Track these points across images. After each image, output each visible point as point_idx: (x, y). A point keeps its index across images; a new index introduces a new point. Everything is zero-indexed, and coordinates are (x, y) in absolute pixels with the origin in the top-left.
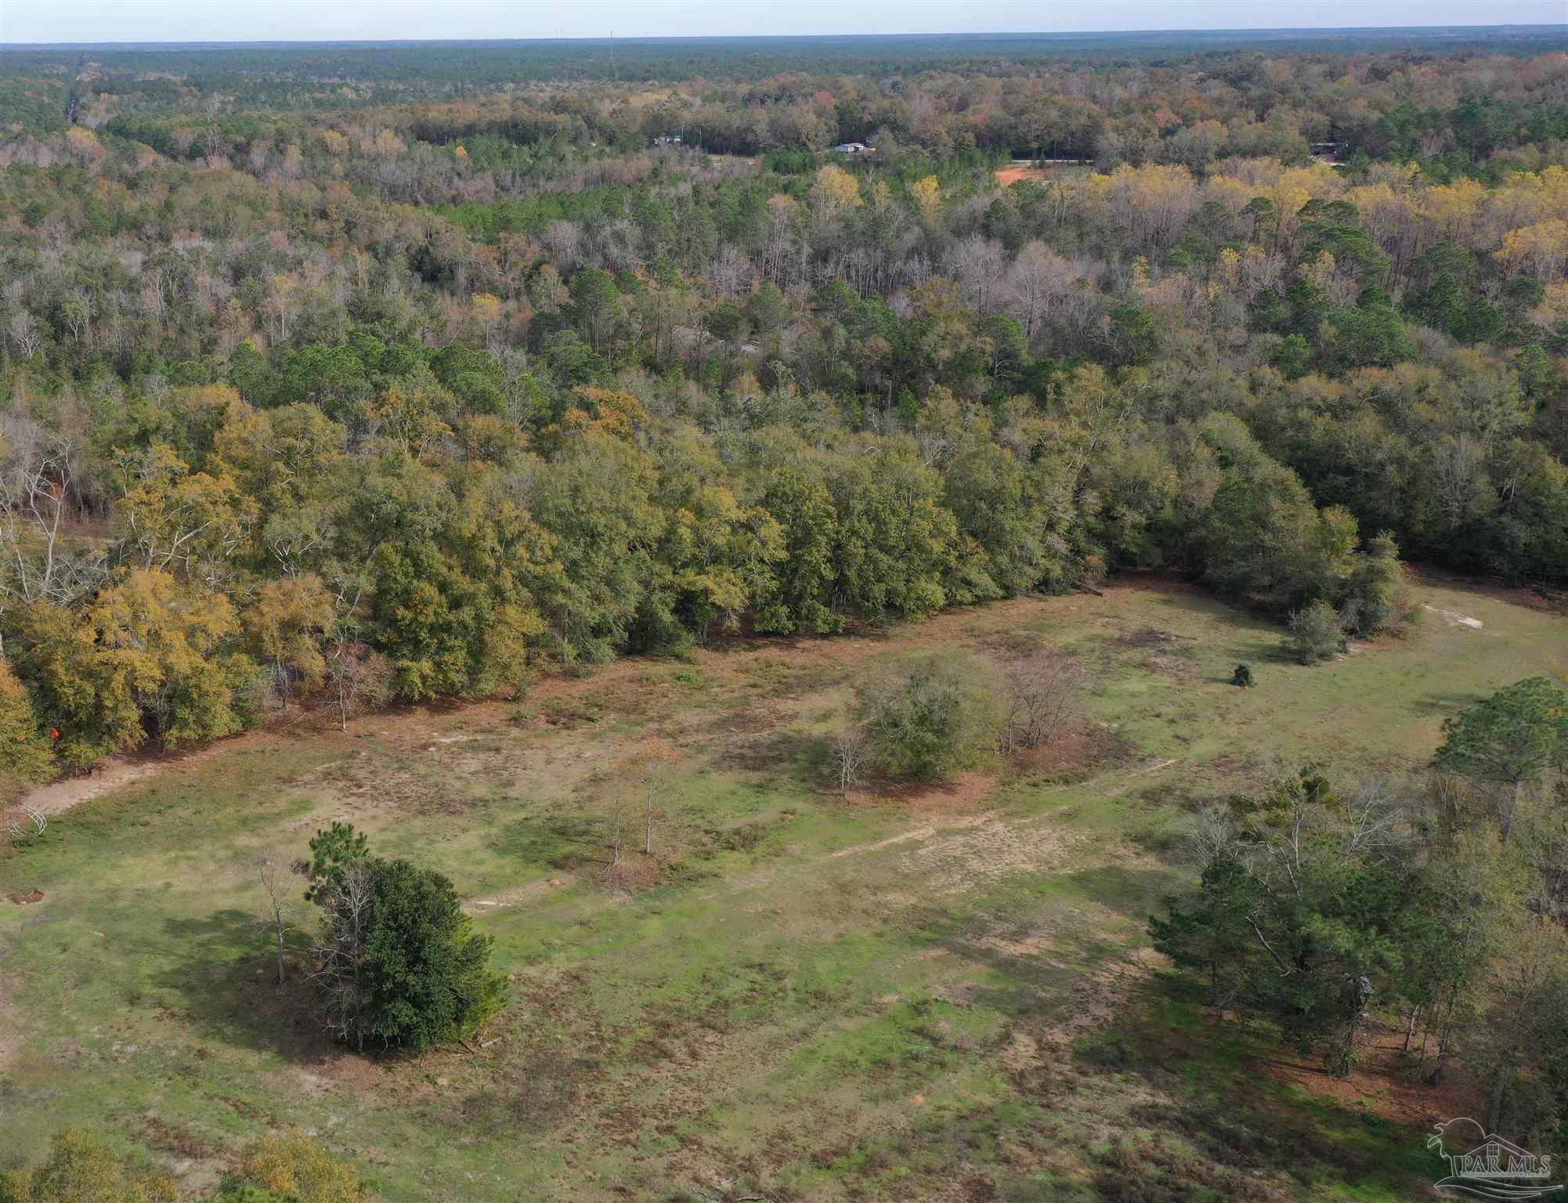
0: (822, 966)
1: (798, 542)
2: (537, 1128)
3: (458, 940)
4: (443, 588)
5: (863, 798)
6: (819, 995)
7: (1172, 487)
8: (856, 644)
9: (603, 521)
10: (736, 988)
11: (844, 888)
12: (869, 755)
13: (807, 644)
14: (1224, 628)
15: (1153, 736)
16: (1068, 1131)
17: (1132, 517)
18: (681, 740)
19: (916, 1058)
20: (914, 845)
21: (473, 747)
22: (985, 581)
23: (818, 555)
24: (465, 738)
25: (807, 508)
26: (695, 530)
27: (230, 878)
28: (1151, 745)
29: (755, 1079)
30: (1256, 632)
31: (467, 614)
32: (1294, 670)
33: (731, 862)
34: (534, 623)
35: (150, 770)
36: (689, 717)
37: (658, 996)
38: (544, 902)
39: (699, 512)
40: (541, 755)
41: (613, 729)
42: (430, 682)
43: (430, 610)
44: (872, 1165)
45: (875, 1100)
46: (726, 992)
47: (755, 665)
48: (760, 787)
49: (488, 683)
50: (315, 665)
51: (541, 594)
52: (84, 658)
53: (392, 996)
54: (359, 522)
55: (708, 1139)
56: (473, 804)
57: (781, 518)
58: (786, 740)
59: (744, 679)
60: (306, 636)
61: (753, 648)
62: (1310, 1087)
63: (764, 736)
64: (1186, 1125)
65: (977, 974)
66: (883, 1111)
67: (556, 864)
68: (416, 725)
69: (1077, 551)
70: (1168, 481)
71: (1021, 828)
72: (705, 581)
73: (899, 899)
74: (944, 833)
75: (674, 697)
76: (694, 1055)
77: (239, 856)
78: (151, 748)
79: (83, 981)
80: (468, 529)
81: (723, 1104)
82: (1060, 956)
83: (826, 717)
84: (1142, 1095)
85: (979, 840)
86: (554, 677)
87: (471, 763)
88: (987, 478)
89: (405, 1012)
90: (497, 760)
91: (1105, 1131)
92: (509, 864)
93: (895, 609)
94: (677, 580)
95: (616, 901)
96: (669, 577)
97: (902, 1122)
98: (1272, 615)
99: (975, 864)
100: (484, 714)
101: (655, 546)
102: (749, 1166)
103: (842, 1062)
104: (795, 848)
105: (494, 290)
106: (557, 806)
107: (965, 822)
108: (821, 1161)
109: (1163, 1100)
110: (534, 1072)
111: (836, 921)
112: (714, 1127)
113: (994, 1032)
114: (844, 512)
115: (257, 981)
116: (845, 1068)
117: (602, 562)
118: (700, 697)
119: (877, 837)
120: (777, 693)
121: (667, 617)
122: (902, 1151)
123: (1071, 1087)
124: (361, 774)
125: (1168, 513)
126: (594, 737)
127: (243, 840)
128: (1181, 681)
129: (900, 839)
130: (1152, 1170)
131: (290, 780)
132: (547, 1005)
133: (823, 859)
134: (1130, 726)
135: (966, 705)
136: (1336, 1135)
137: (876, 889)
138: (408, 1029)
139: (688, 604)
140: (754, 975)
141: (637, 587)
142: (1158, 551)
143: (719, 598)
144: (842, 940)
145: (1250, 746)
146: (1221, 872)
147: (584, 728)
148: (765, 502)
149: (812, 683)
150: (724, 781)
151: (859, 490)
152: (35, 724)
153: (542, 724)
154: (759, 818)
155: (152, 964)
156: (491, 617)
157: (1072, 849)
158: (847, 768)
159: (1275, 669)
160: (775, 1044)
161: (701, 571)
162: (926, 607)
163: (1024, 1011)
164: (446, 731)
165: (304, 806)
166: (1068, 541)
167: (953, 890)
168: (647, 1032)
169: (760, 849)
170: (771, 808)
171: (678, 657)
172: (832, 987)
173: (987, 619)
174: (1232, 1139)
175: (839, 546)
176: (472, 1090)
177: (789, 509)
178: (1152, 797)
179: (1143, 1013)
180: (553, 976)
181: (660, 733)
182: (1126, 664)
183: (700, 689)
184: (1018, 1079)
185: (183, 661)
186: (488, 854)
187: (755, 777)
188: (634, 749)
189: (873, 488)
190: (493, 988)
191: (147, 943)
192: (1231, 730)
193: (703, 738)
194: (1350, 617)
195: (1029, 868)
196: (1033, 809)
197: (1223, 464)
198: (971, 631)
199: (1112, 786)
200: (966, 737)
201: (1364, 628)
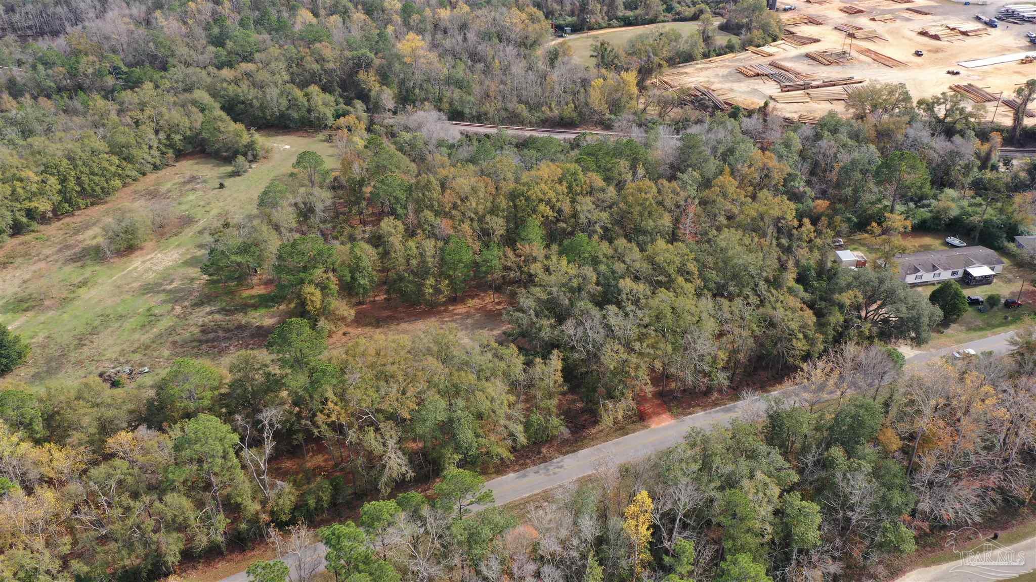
1: (63, 181)
2: (56, 374)
5: (116, 260)
7: (187, 124)
8: (97, 208)
10: (97, 323)
11: (118, 287)
12: (113, 247)
13: (79, 212)
14: (216, 168)
15: (199, 213)
17: (177, 138)
18: (48, 260)
19: (151, 321)
20: (136, 268)
22: (134, 173)
23: (72, 184)
25: (62, 169)
26: (23, 188)
28: (199, 216)
29: (111, 341)
30: (225, 168)
32: (238, 178)
33: (81, 291)
36: (47, 251)
37: (75, 333)
38: (27, 322)
39: (21, 180)
41: (22, 263)
44: (147, 347)
45: (144, 334)
46: (95, 325)
47: (62, 226)
48: (82, 267)
57: (53, 175)
58: (84, 249)
59: (61, 232)
61: (59, 220)
62: (246, 293)
63: (77, 250)
64: (219, 312)
65: (162, 296)
66: (147, 336)
67: (26, 310)
69: (163, 153)
70: (185, 123)
71: (165, 253)
72: (33, 205)
73: (135, 285)
74: (143, 262)
75: (38, 246)
76: (92, 342)
81: (104, 350)
82: (183, 284)
83: (95, 237)
84: (208, 309)
85: (155, 261)
88: (122, 139)
91: (201, 320)
92: (9, 315)
93: (106, 192)
94: (23, 206)
95: (51, 313)
96: (19, 206)
97: (152, 336)
98: (228, 160)
99: (155, 268)
102: (116, 360)
104: (100, 281)
106: (16, 294)
107: (149, 257)
108: (134, 352)
110: (48, 363)
111: (119, 296)
112: (104, 355)
113: (169, 308)
114: (76, 166)
116: (134, 330)
118: (49, 243)
119: (126, 268)
120: (75, 234)
121: (24, 220)
122: (154, 342)
123: (191, 313)
125: (188, 133)
126: (16, 268)
128: (204, 192)
129: (131, 268)
130: (212, 323)
132: (44, 347)
133: (110, 281)
134: (192, 212)
135: (138, 224)
136: (252, 301)
137: (128, 284)
139: (30, 213)
140: (101, 318)
141: (9, 213)
142: (190, 146)
143: (42, 208)
144: (122, 301)
145: (226, 208)
147: (11, 266)
148: (45, 171)
149: (87, 227)
150: (68, 269)
151: (78, 157)
154: (85, 276)
157: (181, 255)
158: (108, 252)
159: (232, 179)
160: (113, 332)
161: (30, 200)
162: (116, 189)
163: (176, 301)
166: (158, 151)
167: (151, 277)
169: (89, 284)
170: (88, 272)
171: (33, 231)
173: (139, 186)
174: (229, 311)
175: (78, 178)
176: (32, 373)
177: (55, 171)
178: (201, 232)
179: (207, 290)
180: (41, 339)
181: (40, 260)
182: (187, 191)
183: (47, 240)
184: (178, 317)
187: (79, 264)
188: (34, 268)
189: (83, 154)
190: (26, 347)
192: (221, 204)
193: (55, 257)
194: (250, 157)
195: (170, 264)
196: (168, 247)
197: (203, 110)
198: (135, 192)
199: (189, 233)
200: (140, 233)
201: (255, 159)
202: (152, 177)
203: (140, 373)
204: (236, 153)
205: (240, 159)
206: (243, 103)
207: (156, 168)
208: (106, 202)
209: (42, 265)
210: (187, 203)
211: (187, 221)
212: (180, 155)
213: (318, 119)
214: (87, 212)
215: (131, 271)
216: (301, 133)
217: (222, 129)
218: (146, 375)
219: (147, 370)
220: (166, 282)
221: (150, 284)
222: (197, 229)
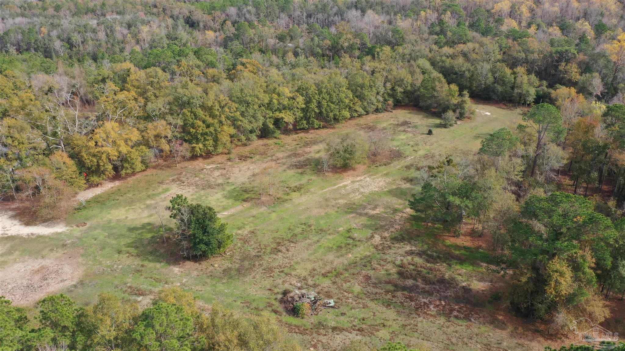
0: (322, 222)
1: (308, 102)
2: (245, 276)
3: (217, 225)
4: (204, 122)
5: (330, 174)
6: (321, 230)
7: (410, 81)
8: (326, 130)
9: (250, 99)
10: (298, 230)
11: (326, 200)
12: (331, 162)
13: (312, 131)
14: (426, 119)
15: (408, 150)
16: (389, 259)
17: (399, 89)
18: (278, 162)
19: (349, 244)
20: (345, 186)
21: (217, 169)
22: (361, 110)
23: (313, 106)
24: (214, 166)
25: (310, 92)
27: (146, 213)
28: (408, 153)
29: (305, 255)
30: (433, 120)
31: (212, 129)
32: (444, 130)
33: (294, 195)
34: (232, 131)
35: (117, 183)
36: (280, 155)
38: (242, 212)
39: (278, 94)
40: (238, 169)
41: (258, 160)
42: (202, 150)
43: (200, 129)
44: (338, 275)
45: (338, 257)
46: (296, 232)
47: (298, 138)
48: (302, 173)
49: (220, 149)
50: (166, 147)
51: (233, 122)
52: (92, 151)
53: (199, 243)
54: (176, 103)
55: (293, 273)
56: (219, 185)
57: (302, 95)
58: (308, 159)
59: (295, 143)
60: (163, 139)
61: (297, 133)
62: (450, 241)
63: (302, 159)
64: (420, 254)
65: (364, 220)
66: (341, 260)
67: (244, 200)
68: (199, 163)
69: (385, 100)
70: (409, 79)
71: (374, 179)
72: (281, 116)
73: (342, 202)
74: (353, 182)
75: (275, 149)
76: (288, 250)
77: (148, 207)
78: (117, 177)
79: (103, 248)
80: (210, 104)
81: (297, 263)
82: (386, 213)
83: (319, 152)
84: (408, 248)
85: (363, 183)
86: (240, 146)
87: (217, 173)
88: (359, 80)
89: (203, 247)
90: (224, 172)
91: (399, 258)
92: (231, 201)
93: (336, 120)
94: (274, 115)
95: (263, 209)
96: (271, 114)
97: (346, 262)
99: (362, 190)
100: (219, 159)
101: (266, 106)
102: (305, 279)
103: (329, 247)
104: (312, 190)
105: (212, 29)
106: (243, 184)
107: (359, 179)
108: (325, 275)
109: (414, 248)
110: (242, 260)
111: (325, 209)
112: (295, 269)
113: (369, 235)
114: (320, 93)
115: (158, 243)
116: (330, 249)
117: (251, 111)
118: (282, 149)
119: (335, 185)
120: (304, 146)
121: (271, 126)
122: (346, 270)
123: (390, 248)
124: (184, 179)
125: (409, 88)
126: (253, 163)
127: (149, 202)
128: (414, 135)
129: (341, 185)
130: (412, 267)
131: (162, 182)
132: (245, 241)
133: (320, 192)
134: (401, 148)
135: (357, 146)
136: (457, 252)
137: (336, 199)
138: (204, 252)
139: (277, 122)
140: (303, 226)
141: (262, 118)
142: (407, 99)
143: (286, 120)
144: (327, 214)
145: (433, 151)
146: (427, 187)
147: (249, 160)
148: (297, 91)
149: (314, 142)
150: (291, 172)
151: (324, 86)
152: (78, 172)
153: (237, 160)
154: (302, 182)
155: (123, 242)
156: (219, 130)
157: (387, 184)
158: (325, 165)
159: (439, 129)
160: (310, 245)
161: (280, 111)
162: (344, 119)
163: (377, 229)
164: (208, 164)
165: (167, 190)
166: (383, 97)
167: (356, 198)
168: (274, 245)
169: (303, 191)
170: (305, 178)
171: (275, 137)
172: (325, 227)
173: (362, 121)
174: (431, 256)
175: (319, 103)
176: (225, 267)
177: (305, 93)
178: (408, 167)
179: (408, 226)
180: (246, 232)
181: (272, 160)
182: (400, 131)
183: (282, 146)
184: (376, 247)
185: (124, 149)
186: (224, 200)
187: (300, 171)
188: (264, 165)
189: (328, 85)
190: (229, 237)
191: (122, 235)
192: (428, 147)
193: (284, 160)
194: (458, 114)
195: (377, 189)
196: (377, 173)
197: (424, 73)
198: (357, 125)
199: (397, 165)
200: (357, 154)
201: (461, 117)
202: (372, 117)
203: (325, 305)
204: (445, 109)
205: (450, 114)
206: (456, 73)
207: (377, 111)
208: (334, 128)
209: (273, 164)
210: (398, 140)
211: (397, 155)
212: (398, 104)
213: (520, 95)
214: (319, 132)
215: (341, 187)
216: (501, 105)
217: (438, 88)
218: (330, 310)
219: (332, 304)
220: (369, 207)
221: (354, 204)
222: (406, 164)
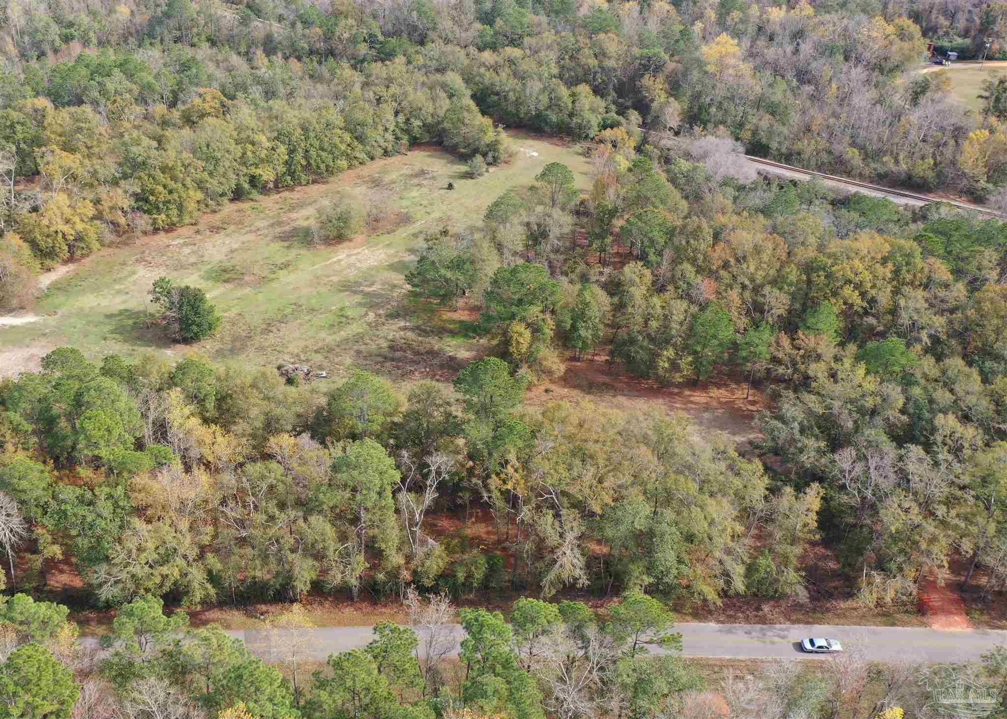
0: (313, 302)
1: (291, 152)
3: (207, 307)
4: (165, 187)
5: (323, 247)
6: (313, 310)
7: (431, 110)
8: (316, 187)
9: (220, 154)
10: (288, 311)
11: (318, 278)
12: (323, 232)
13: (299, 188)
14: (449, 165)
15: (419, 213)
16: (382, 335)
17: (417, 123)
18: (259, 233)
19: (342, 322)
20: (340, 261)
21: (185, 244)
22: (363, 156)
23: (299, 157)
24: (182, 241)
25: (294, 139)
26: (253, 153)
27: (118, 300)
28: (418, 216)
29: (297, 334)
30: (459, 167)
31: (175, 196)
32: (470, 182)
33: (281, 273)
34: (199, 195)
35: (72, 266)
36: (260, 224)
37: (267, 316)
38: (224, 293)
39: (253, 143)
40: (210, 244)
41: (234, 231)
42: (165, 222)
43: (162, 196)
44: (330, 350)
45: (331, 335)
46: (285, 312)
47: (280, 200)
48: (288, 247)
49: (187, 220)
50: (122, 221)
51: (200, 185)
53: (191, 324)
55: (286, 351)
56: (192, 265)
57: (283, 142)
58: (295, 229)
59: (277, 206)
60: (118, 211)
61: (279, 192)
62: (447, 315)
63: (287, 228)
64: (413, 329)
65: (358, 298)
66: (333, 337)
67: (225, 281)
68: (162, 238)
69: (397, 139)
70: (429, 107)
71: (374, 251)
72: (259, 171)
73: (335, 279)
74: (349, 256)
75: (253, 216)
76: (279, 330)
78: (72, 259)
80: (170, 163)
81: (289, 342)
82: (383, 290)
83: (308, 218)
84: (402, 324)
85: (359, 257)
87: (187, 250)
88: (359, 116)
89: (195, 328)
90: (195, 248)
91: (392, 333)
92: (211, 283)
93: (330, 171)
94: (248, 171)
95: (247, 290)
96: (245, 171)
97: (338, 339)
98: (464, 158)
99: (358, 265)
100: (186, 231)
101: (239, 160)
102: (298, 356)
103: (321, 326)
104: (302, 266)
106: (221, 262)
107: (355, 251)
108: (317, 351)
109: (408, 324)
110: (233, 341)
111: (316, 287)
112: (287, 347)
113: (363, 313)
114: (307, 138)
115: (142, 328)
116: (322, 328)
117: (221, 170)
118: (262, 215)
119: (329, 259)
120: (290, 210)
121: (246, 186)
122: (338, 346)
123: (383, 324)
124: (148, 259)
125: (430, 120)
126: (227, 235)
128: (430, 191)
129: (335, 259)
130: (403, 341)
131: (124, 264)
132: (234, 323)
133: (311, 269)
134: (412, 210)
135: (353, 212)
137: (328, 276)
138: (196, 334)
139: (253, 180)
140: (293, 307)
141: (234, 177)
142: (427, 135)
143: (265, 177)
144: (318, 293)
145: (449, 213)
147: (223, 232)
148: (278, 138)
149: (301, 205)
150: (275, 246)
151: (312, 128)
153: (208, 233)
154: (289, 258)
156: (184, 196)
157: (389, 256)
158: (316, 237)
159: (463, 181)
160: (302, 325)
161: (257, 167)
162: (340, 170)
163: (372, 306)
164: (174, 239)
166: (393, 135)
167: (352, 275)
168: (264, 327)
169: (290, 268)
170: (293, 253)
171: (252, 200)
172: (316, 307)
173: (364, 171)
175: (307, 151)
176: (217, 348)
177: (287, 139)
178: (415, 235)
179: (406, 302)
180: (233, 315)
181: (251, 231)
182: (412, 185)
183: (262, 212)
184: (369, 325)
185: (80, 227)
186: (202, 281)
187: (286, 244)
188: (243, 238)
189: (317, 126)
190: (218, 319)
192: (445, 207)
193: (266, 231)
194: (490, 159)
195: (376, 264)
196: (377, 244)
197: (451, 96)
198: (359, 177)
199: (404, 232)
200: (353, 223)
201: (495, 162)
202: (379, 163)
203: (318, 376)
204: (475, 151)
205: (479, 159)
206: (497, 94)
207: (386, 153)
208: (327, 182)
209: (251, 237)
210: (408, 199)
211: (405, 219)
212: (415, 143)
213: (580, 126)
214: (307, 189)
215: (335, 262)
216: (555, 140)
217: (467, 121)
218: (324, 380)
219: (324, 375)
220: (366, 283)
221: (349, 281)
222: (413, 231)
